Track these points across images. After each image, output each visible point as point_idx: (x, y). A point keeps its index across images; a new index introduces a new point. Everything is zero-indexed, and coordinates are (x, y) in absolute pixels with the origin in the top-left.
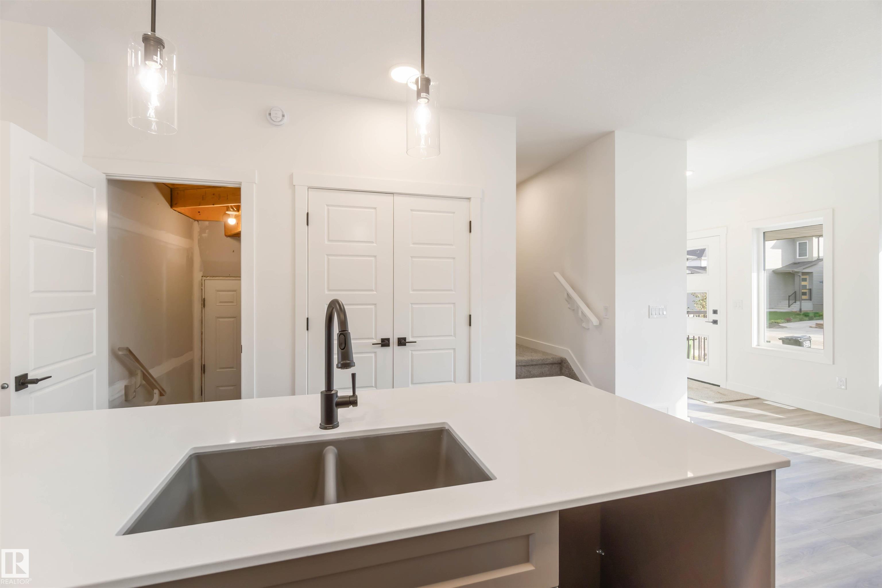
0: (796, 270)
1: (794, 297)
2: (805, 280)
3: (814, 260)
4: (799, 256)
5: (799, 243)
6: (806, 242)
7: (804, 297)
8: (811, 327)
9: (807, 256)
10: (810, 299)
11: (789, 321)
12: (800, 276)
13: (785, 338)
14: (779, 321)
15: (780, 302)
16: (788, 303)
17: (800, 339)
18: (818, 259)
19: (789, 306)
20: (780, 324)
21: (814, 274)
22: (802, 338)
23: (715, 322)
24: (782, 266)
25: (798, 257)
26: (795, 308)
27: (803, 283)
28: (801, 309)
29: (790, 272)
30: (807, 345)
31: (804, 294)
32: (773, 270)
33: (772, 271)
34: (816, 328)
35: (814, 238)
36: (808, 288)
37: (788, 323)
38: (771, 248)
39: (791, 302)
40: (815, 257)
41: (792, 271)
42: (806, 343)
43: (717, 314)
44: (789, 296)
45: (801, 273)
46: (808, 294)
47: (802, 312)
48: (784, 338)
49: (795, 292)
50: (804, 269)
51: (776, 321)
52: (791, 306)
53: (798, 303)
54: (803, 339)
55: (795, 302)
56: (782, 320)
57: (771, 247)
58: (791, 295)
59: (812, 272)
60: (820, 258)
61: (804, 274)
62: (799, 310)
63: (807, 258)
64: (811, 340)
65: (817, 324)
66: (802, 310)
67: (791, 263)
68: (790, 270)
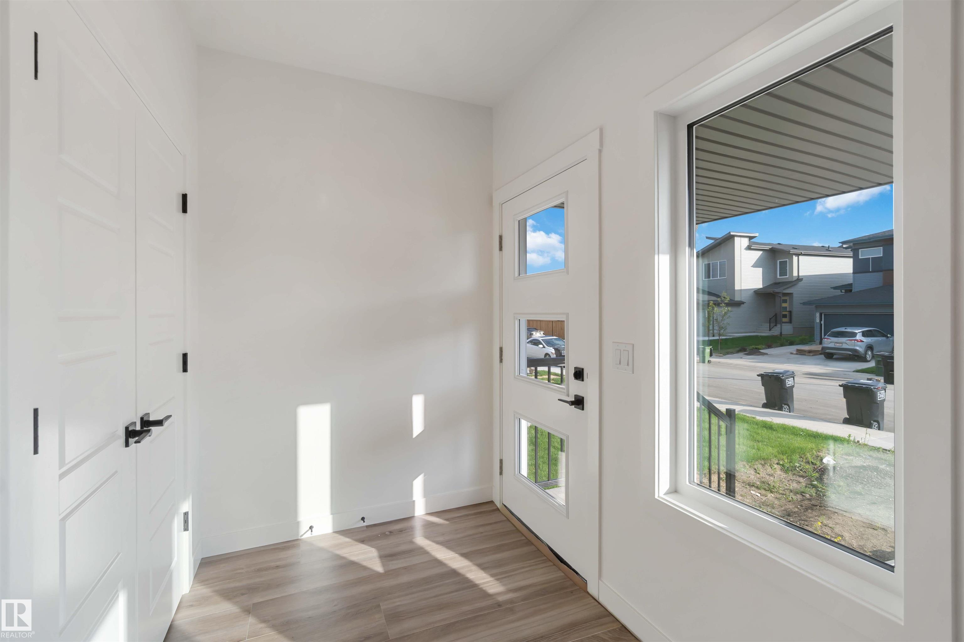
0: (777, 290)
1: (774, 320)
2: (785, 301)
3: (794, 280)
4: (780, 276)
5: (780, 262)
6: (787, 261)
7: (784, 320)
8: (792, 353)
9: (787, 276)
10: (790, 322)
11: (769, 347)
12: (780, 297)
13: (765, 374)
14: (759, 347)
15: (761, 326)
16: (769, 327)
17: (782, 376)
18: (798, 279)
19: (770, 330)
20: (761, 351)
21: (795, 295)
22: (784, 374)
23: (579, 402)
24: (763, 286)
25: (778, 277)
26: (776, 331)
27: (784, 305)
28: (781, 333)
29: (771, 293)
30: (791, 383)
31: (785, 316)
32: (754, 290)
33: (753, 292)
34: (797, 354)
35: (794, 256)
36: (788, 310)
37: (768, 349)
38: (752, 267)
39: (772, 325)
40: (796, 276)
41: (773, 292)
42: (788, 380)
43: (583, 380)
44: (770, 319)
45: (782, 294)
46: (788, 316)
47: (782, 336)
48: (763, 374)
49: (776, 315)
50: (784, 289)
51: (757, 347)
52: (772, 329)
53: (779, 326)
54: (785, 376)
55: (776, 325)
56: (763, 345)
57: (752, 265)
58: (772, 318)
59: (792, 293)
60: (800, 278)
61: (785, 294)
62: (779, 334)
63: (787, 278)
64: (795, 377)
65: (798, 350)
66: (783, 334)
67: (772, 283)
68: (771, 290)
